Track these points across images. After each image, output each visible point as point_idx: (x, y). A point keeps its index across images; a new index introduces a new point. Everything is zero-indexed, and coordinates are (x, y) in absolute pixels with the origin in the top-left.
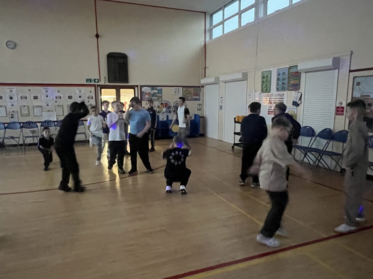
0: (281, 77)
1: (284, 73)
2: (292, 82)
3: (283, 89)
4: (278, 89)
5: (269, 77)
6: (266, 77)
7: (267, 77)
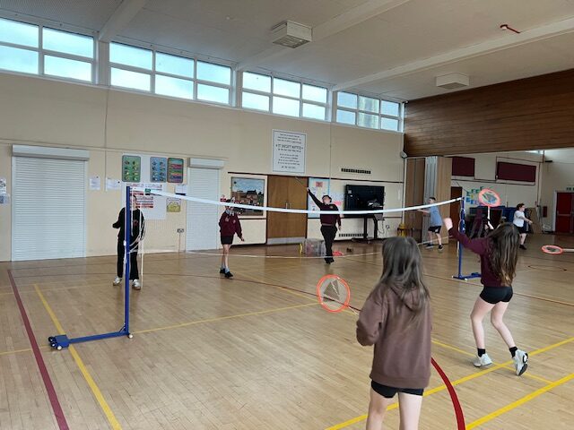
0: (156, 166)
1: (161, 163)
2: (172, 174)
3: (162, 180)
4: (153, 180)
5: (137, 163)
6: (131, 163)
7: (134, 163)
